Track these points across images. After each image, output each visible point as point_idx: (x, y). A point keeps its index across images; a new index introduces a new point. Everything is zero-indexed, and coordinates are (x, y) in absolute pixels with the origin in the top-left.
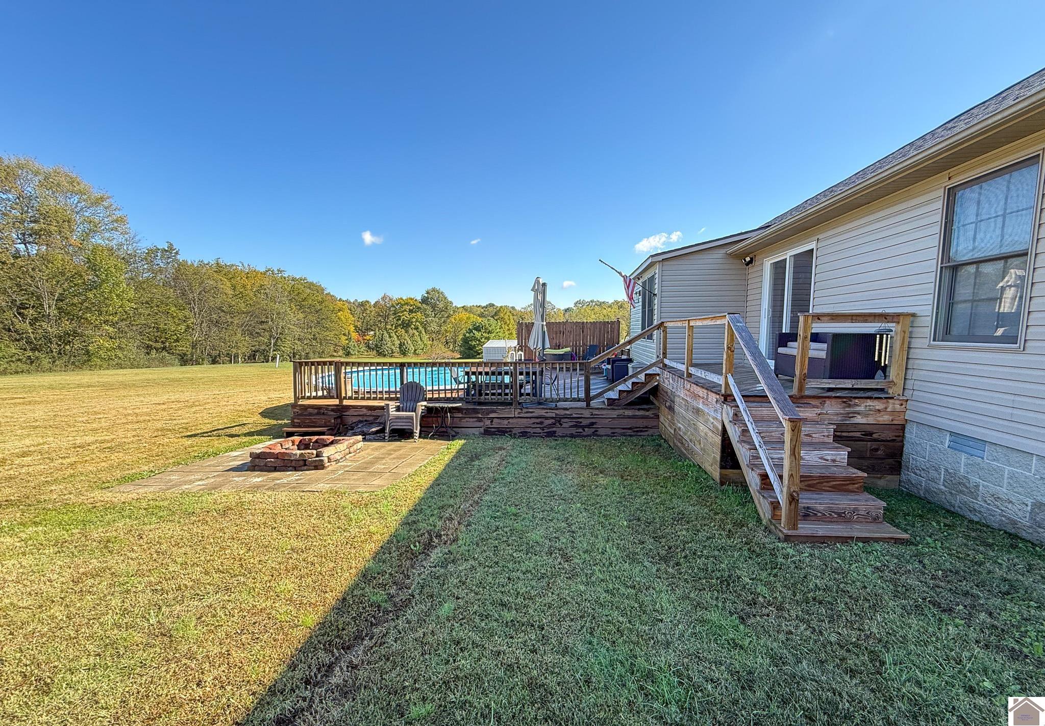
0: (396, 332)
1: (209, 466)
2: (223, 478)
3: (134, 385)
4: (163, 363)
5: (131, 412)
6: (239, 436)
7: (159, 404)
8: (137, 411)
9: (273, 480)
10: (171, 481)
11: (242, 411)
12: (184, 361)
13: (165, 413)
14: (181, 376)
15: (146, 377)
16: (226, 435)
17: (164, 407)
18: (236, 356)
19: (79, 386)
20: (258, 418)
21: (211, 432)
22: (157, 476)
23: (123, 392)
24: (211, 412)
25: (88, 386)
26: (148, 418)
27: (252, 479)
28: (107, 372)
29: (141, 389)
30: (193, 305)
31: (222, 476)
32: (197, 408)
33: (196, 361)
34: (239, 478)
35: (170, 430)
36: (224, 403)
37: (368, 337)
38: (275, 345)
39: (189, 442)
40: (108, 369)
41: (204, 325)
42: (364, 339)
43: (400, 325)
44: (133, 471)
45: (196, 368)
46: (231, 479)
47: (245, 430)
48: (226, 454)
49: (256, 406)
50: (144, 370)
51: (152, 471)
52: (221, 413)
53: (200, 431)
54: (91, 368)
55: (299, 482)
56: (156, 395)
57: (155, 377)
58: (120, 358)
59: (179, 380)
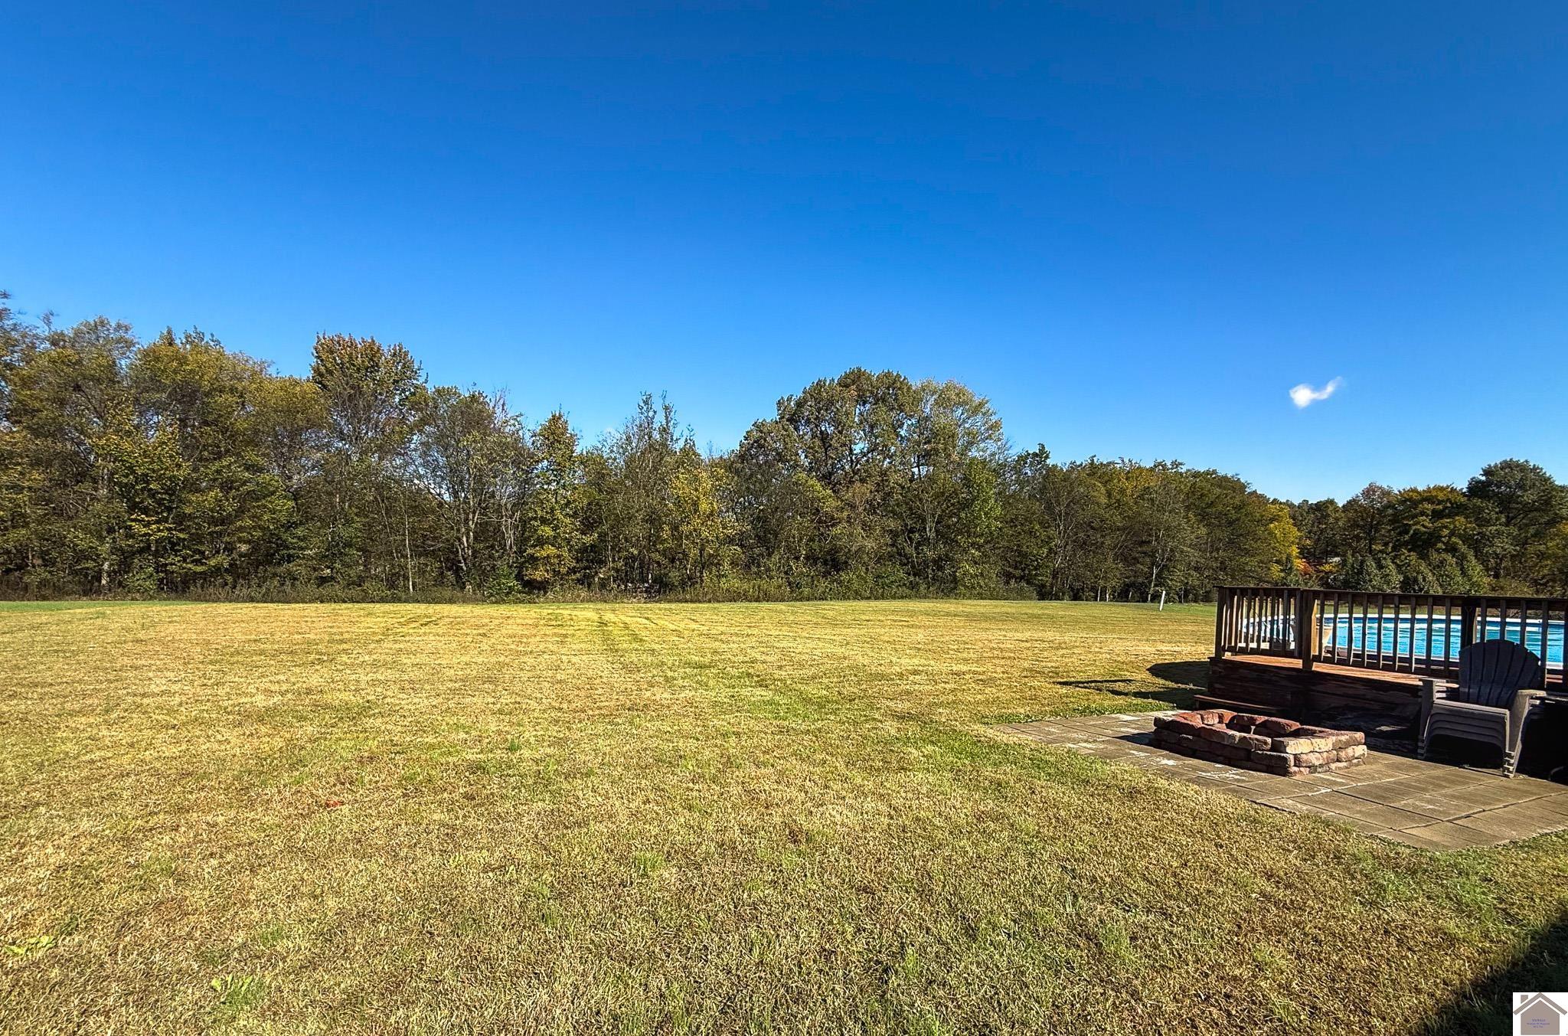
0: (1396, 557)
1: (1093, 725)
2: (1115, 747)
3: (994, 618)
4: (1021, 596)
5: (995, 646)
6: (1126, 694)
7: (1023, 641)
8: (1001, 646)
9: (1196, 770)
10: (1049, 733)
11: (1123, 663)
12: (1044, 594)
13: (1030, 653)
14: (1040, 612)
15: (1004, 610)
16: (1109, 691)
17: (1028, 645)
18: (1103, 592)
19: (948, 614)
20: (1147, 676)
21: (1087, 682)
22: (1034, 723)
23: (984, 625)
24: (1082, 657)
25: (955, 615)
26: (1012, 655)
27: (1158, 759)
28: (969, 601)
29: (1001, 623)
30: (1058, 521)
31: (1115, 744)
32: (1064, 651)
33: (1056, 595)
34: (1140, 753)
35: (1039, 672)
36: (1097, 650)
37: (1327, 568)
38: (1159, 575)
39: (1064, 690)
40: (970, 598)
41: (1069, 547)
42: (1318, 571)
43: (1406, 544)
44: (1010, 711)
45: (1055, 603)
46: (1127, 751)
47: (1132, 688)
48: (1113, 716)
49: (1140, 658)
50: (1002, 602)
51: (1028, 716)
52: (1095, 661)
53: (1073, 680)
54: (957, 596)
55: (1243, 785)
56: (1016, 630)
57: (1014, 611)
58: (981, 587)
59: (1038, 617)
